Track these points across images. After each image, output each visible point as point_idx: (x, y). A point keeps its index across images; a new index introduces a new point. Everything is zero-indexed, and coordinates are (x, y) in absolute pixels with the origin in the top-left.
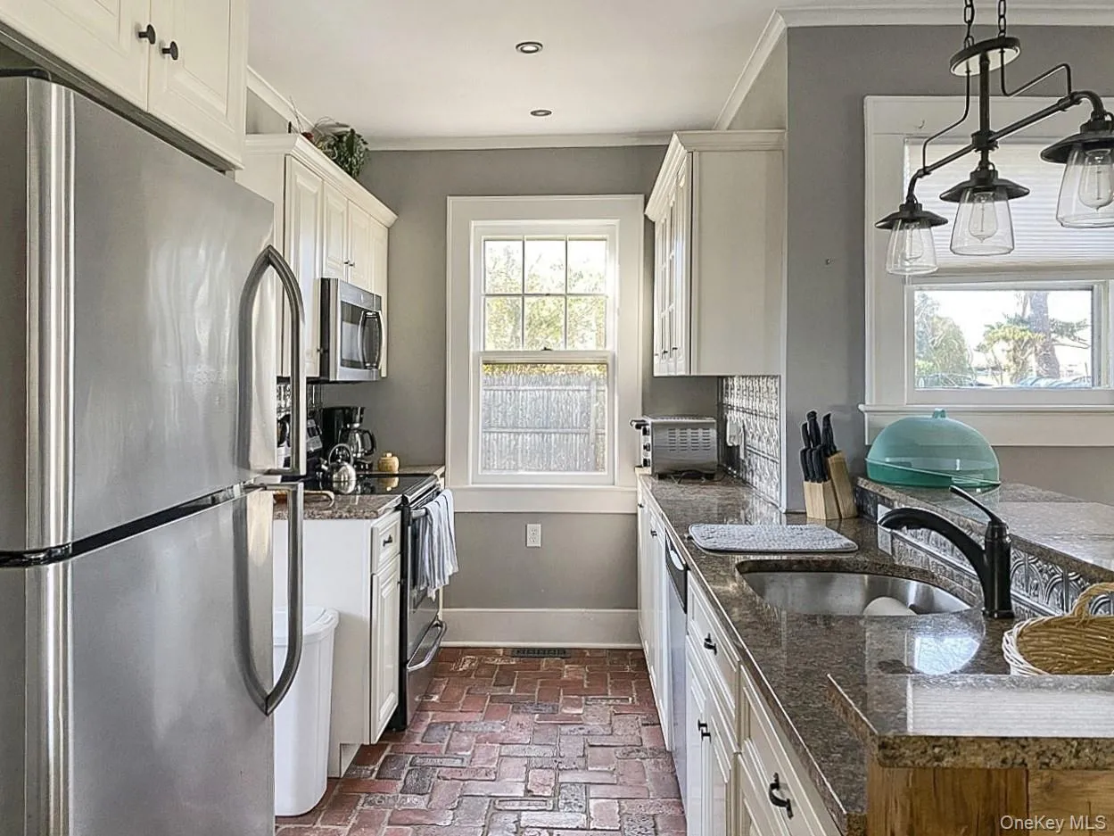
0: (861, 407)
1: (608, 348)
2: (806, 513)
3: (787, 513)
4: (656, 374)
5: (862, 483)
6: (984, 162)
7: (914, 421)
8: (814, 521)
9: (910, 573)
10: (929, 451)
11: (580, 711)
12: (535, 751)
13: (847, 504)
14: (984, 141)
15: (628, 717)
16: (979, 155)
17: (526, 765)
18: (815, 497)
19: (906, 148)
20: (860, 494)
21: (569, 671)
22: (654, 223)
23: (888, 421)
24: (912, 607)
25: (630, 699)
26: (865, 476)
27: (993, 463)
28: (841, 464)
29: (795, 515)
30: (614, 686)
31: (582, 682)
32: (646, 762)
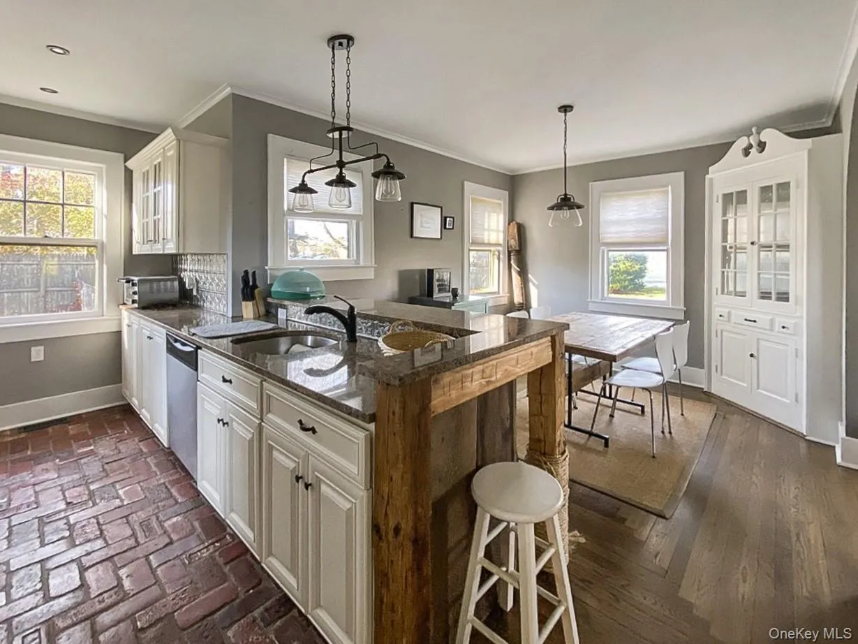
0: (266, 267)
1: (96, 238)
2: (242, 316)
3: (232, 317)
4: (134, 253)
5: (269, 300)
6: (341, 172)
7: (293, 273)
8: (247, 319)
9: (306, 333)
10: (299, 284)
11: (92, 448)
12: (65, 480)
13: (262, 310)
14: (341, 164)
15: (127, 441)
16: (339, 170)
17: (61, 490)
18: (248, 309)
19: (285, 160)
20: (268, 305)
21: (72, 429)
22: (132, 171)
23: (280, 273)
24: (310, 347)
25: (126, 432)
26: (270, 297)
27: (323, 287)
28: (260, 292)
29: (237, 318)
30: (112, 428)
31: (86, 432)
32: (148, 460)
